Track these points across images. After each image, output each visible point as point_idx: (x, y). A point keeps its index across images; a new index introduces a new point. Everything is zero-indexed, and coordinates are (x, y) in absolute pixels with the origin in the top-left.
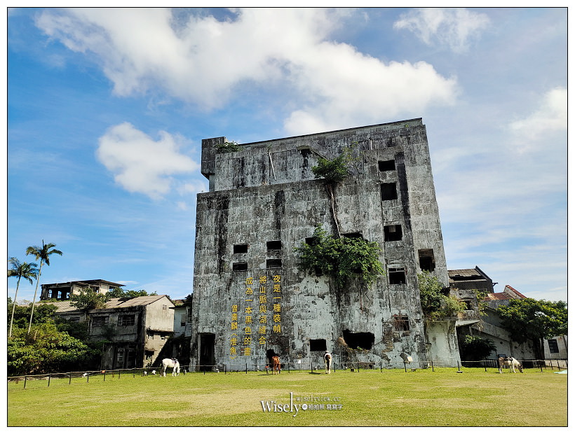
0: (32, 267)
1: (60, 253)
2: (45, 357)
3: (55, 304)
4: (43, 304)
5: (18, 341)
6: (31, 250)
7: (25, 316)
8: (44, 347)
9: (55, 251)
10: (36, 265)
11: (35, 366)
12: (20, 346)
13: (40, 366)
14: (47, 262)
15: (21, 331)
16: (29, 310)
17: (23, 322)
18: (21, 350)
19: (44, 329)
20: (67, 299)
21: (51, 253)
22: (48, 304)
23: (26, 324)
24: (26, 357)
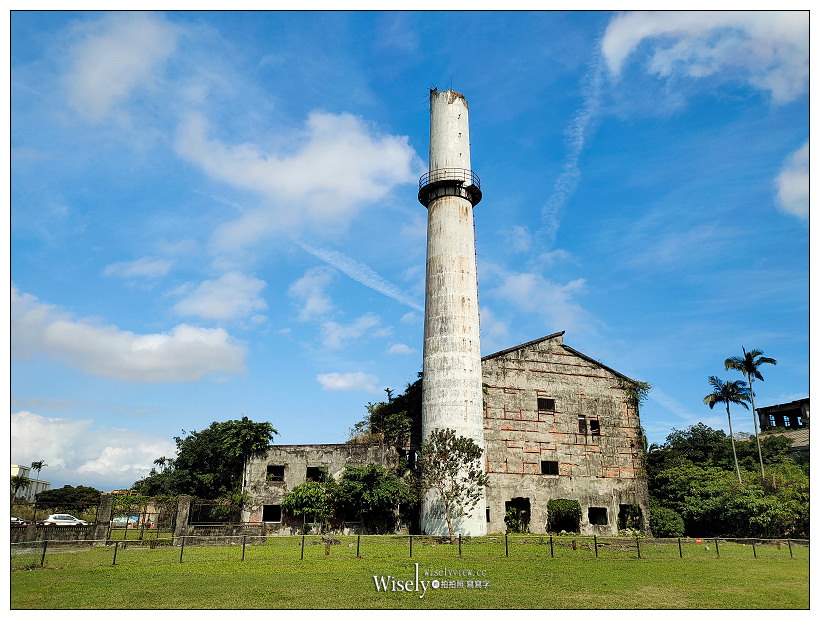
0: (740, 386)
1: (771, 361)
2: (800, 513)
3: (787, 435)
4: (769, 436)
5: (754, 489)
6: (730, 363)
7: (750, 454)
8: (794, 498)
9: (764, 360)
10: (744, 384)
11: (789, 526)
12: (759, 496)
13: (798, 527)
14: (759, 376)
15: (753, 475)
16: (752, 445)
17: (749, 462)
18: (760, 502)
19: (785, 472)
20: (801, 427)
21: (758, 363)
22: (777, 435)
23: (756, 466)
24: (772, 512)
